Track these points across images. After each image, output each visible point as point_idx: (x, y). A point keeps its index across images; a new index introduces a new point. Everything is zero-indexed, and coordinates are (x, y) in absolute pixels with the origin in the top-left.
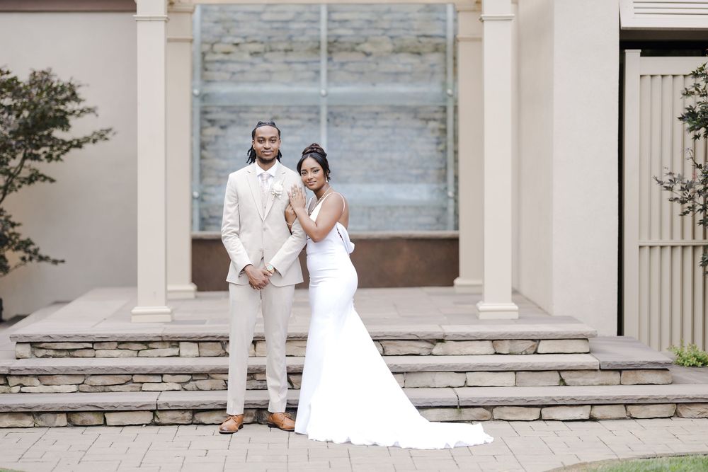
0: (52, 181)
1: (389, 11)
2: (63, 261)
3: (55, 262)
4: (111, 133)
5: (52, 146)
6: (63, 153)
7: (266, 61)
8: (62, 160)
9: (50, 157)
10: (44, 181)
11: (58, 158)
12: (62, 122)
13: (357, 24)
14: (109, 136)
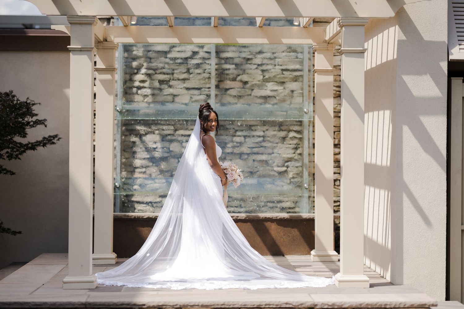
0: (13, 174)
1: (260, 52)
2: (20, 233)
3: (14, 233)
4: (56, 139)
5: (12, 148)
6: (20, 154)
7: (170, 87)
8: (19, 159)
9: (10, 157)
10: (5, 173)
11: (17, 157)
12: (21, 130)
13: (237, 61)
14: (55, 141)
